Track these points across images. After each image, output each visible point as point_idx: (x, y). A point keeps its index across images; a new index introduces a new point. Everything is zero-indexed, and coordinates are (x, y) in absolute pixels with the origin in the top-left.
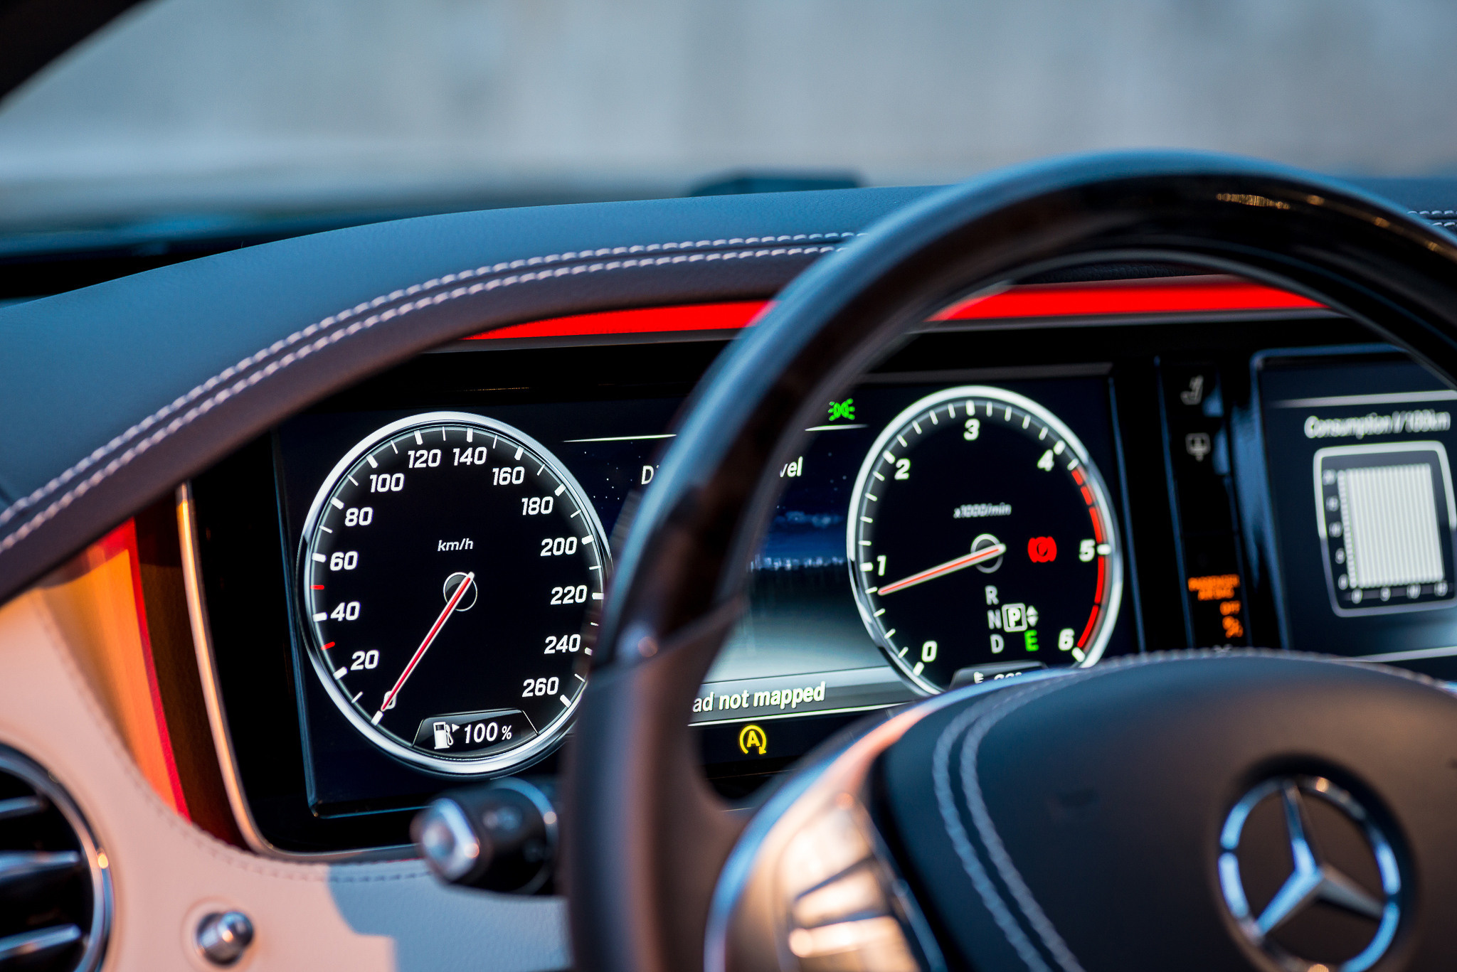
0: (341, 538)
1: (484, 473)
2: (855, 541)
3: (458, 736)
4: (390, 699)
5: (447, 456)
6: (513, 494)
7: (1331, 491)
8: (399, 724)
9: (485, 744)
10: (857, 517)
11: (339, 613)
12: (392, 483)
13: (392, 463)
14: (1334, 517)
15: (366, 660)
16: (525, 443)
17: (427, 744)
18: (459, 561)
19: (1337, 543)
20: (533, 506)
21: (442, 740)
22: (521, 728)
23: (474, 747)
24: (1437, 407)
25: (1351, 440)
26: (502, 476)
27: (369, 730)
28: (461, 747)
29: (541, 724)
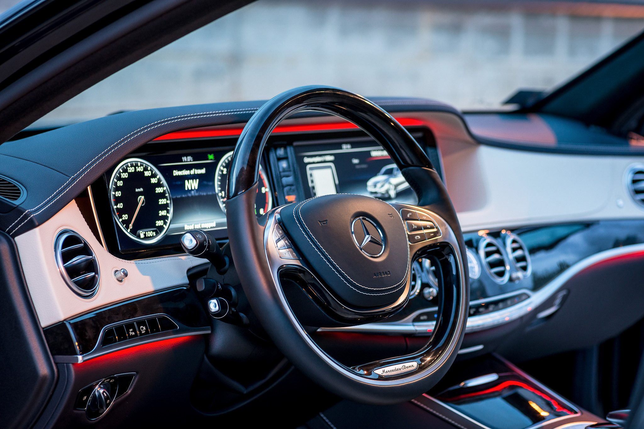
0: (117, 189)
1: (142, 173)
2: (217, 189)
3: (145, 234)
4: (131, 226)
5: (135, 169)
6: (149, 178)
7: (311, 175)
8: (134, 232)
9: (150, 236)
10: (217, 183)
11: (118, 206)
12: (125, 175)
13: (125, 171)
14: (312, 182)
15: (125, 217)
16: (150, 166)
17: (139, 237)
18: (140, 194)
19: (313, 188)
20: (154, 181)
21: (142, 236)
22: (157, 234)
23: (148, 237)
24: (331, 155)
25: (314, 163)
26: (147, 174)
27: (127, 233)
28: (146, 238)
29: (161, 231)
